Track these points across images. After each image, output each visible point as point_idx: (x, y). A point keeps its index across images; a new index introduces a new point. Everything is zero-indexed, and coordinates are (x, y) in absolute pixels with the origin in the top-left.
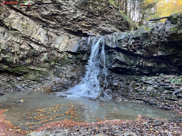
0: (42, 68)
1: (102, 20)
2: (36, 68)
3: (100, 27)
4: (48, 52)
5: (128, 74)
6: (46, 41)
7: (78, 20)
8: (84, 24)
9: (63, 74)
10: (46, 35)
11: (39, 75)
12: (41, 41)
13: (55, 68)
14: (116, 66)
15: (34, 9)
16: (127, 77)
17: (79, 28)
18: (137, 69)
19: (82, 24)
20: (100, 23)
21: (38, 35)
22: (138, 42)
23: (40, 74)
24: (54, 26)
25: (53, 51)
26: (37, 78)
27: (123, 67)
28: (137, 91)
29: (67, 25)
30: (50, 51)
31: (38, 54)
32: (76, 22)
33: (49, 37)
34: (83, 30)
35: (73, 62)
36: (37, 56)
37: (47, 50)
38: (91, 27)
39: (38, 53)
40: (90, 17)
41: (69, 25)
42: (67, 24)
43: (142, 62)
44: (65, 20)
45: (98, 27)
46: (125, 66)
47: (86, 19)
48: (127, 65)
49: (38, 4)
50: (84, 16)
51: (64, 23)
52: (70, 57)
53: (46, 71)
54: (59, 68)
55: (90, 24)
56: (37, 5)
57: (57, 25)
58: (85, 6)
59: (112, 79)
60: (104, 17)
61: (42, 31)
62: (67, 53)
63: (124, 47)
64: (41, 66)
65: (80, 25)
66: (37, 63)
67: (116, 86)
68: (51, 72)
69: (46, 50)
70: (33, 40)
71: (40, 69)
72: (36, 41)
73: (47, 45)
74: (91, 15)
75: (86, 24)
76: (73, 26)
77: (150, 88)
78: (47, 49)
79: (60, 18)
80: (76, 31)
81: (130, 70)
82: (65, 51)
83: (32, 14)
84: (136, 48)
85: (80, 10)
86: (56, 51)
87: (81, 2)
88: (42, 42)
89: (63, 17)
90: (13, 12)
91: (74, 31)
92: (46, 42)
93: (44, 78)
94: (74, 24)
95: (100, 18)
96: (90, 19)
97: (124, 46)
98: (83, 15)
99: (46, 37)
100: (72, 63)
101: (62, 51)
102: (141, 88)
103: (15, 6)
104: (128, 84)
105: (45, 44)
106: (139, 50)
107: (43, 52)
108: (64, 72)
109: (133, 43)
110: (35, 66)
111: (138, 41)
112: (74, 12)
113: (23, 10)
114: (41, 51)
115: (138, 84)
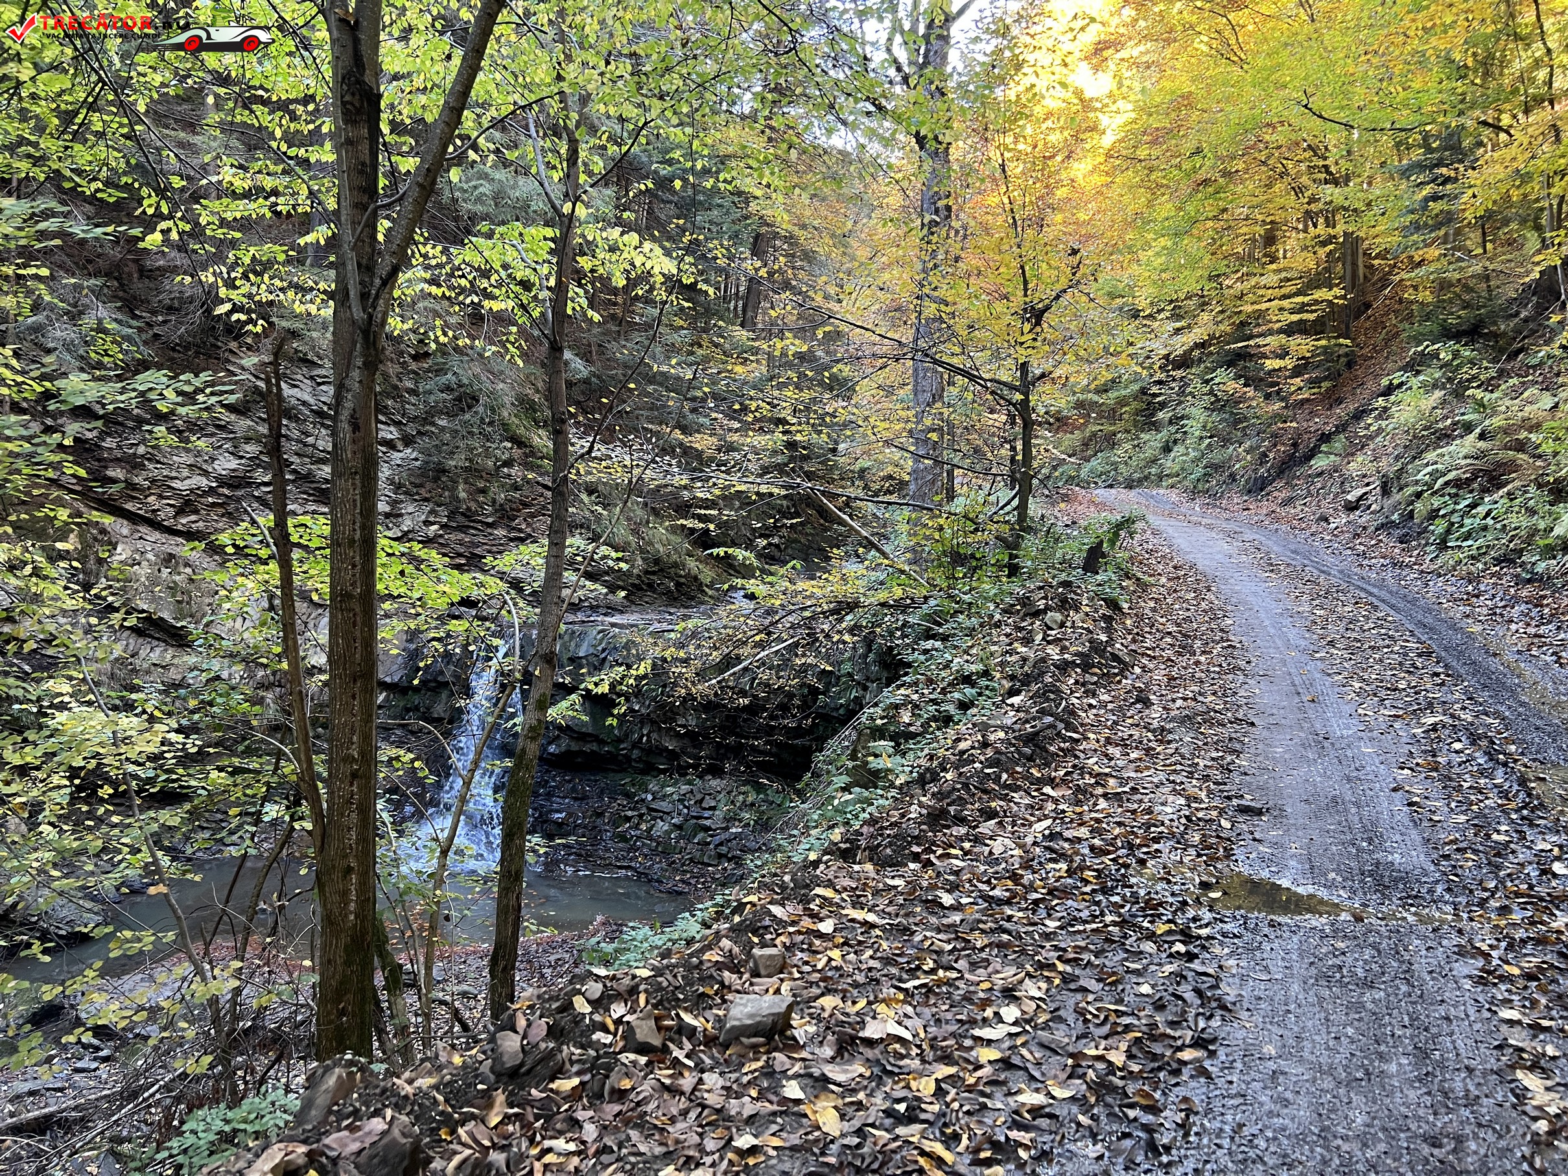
1: (511, 540)
5: (606, 770)
14: (563, 749)
15: (214, 505)
16: (604, 781)
18: (636, 753)
27: (587, 748)
28: (623, 838)
43: (648, 735)
46: (595, 747)
47: (441, 536)
48: (602, 742)
49: (230, 486)
50: (436, 527)
56: (226, 491)
58: (436, 479)
59: (549, 796)
60: (520, 531)
67: (560, 825)
74: (461, 521)
77: (661, 827)
81: (612, 758)
83: (201, 524)
85: (415, 500)
87: (418, 463)
90: (122, 527)
95: (500, 532)
96: (461, 536)
102: (637, 827)
103: (129, 506)
104: (600, 815)
112: (387, 509)
113: (166, 514)
115: (630, 813)
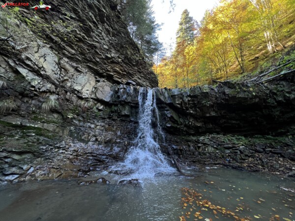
0: (44, 122)
1: (138, 71)
2: (30, 122)
3: (135, 78)
4: (58, 94)
6: (55, 74)
7: (111, 61)
8: (117, 69)
9: (89, 136)
10: (57, 64)
11: (38, 140)
12: (47, 70)
13: (72, 125)
14: (170, 125)
17: (110, 72)
18: (185, 129)
19: (116, 68)
20: (135, 74)
21: (40, 57)
22: (193, 101)
23: (41, 135)
24: (72, 56)
25: (68, 94)
26: (31, 146)
27: (175, 126)
29: (93, 62)
30: (62, 94)
31: (35, 93)
32: (108, 62)
33: (63, 70)
34: (116, 76)
35: (106, 117)
36: (32, 98)
37: (58, 90)
38: (125, 75)
39: (36, 91)
40: (125, 63)
41: (96, 63)
42: (94, 60)
44: (93, 55)
45: (133, 78)
47: (121, 63)
48: (178, 124)
51: (90, 58)
52: (99, 108)
53: (55, 130)
54: (81, 124)
55: (125, 71)
57: (77, 57)
58: (121, 48)
61: (50, 55)
62: (96, 102)
63: (177, 104)
64: (41, 119)
65: (112, 68)
66: (31, 112)
68: (65, 131)
69: (54, 90)
70: (29, 63)
71: (38, 125)
72: (36, 67)
73: (58, 81)
74: (126, 61)
75: (121, 70)
76: (103, 66)
77: (211, 149)
78: (56, 89)
79: (86, 47)
80: (105, 74)
81: (179, 130)
82: (92, 98)
84: (189, 106)
85: (115, 50)
86: (75, 95)
88: (49, 73)
89: (90, 49)
91: (102, 73)
92: (57, 76)
93: (51, 145)
94: (105, 64)
96: (126, 66)
97: (177, 102)
98: (118, 57)
99: (57, 67)
100: (104, 118)
101: (87, 96)
105: (53, 79)
106: (191, 108)
107: (47, 93)
108: (90, 131)
109: (188, 100)
110: (23, 117)
111: (195, 99)
112: (107, 48)
114: (43, 89)
